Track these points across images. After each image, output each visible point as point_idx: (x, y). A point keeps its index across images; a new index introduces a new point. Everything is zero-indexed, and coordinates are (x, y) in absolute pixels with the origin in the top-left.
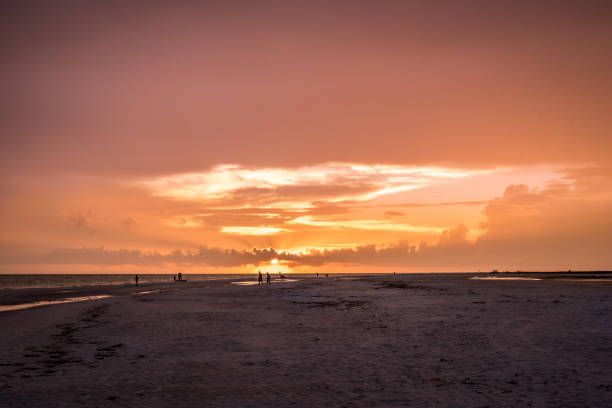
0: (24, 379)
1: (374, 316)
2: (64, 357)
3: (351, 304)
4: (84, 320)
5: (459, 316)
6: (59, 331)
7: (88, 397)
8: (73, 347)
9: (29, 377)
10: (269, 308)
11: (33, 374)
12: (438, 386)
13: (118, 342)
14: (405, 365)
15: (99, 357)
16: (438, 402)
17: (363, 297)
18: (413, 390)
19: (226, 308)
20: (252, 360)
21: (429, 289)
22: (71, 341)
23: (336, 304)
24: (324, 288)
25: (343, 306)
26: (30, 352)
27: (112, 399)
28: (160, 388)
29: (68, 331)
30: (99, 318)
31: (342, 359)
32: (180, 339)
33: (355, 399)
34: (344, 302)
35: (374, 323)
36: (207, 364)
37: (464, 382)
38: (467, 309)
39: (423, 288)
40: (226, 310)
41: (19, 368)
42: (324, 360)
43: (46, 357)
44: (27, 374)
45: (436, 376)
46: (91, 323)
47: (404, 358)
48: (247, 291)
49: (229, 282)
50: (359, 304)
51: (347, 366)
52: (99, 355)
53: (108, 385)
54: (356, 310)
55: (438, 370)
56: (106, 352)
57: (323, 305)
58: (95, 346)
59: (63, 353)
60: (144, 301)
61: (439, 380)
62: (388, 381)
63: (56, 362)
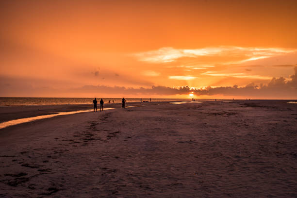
0: (74, 147)
1: (242, 120)
2: (92, 137)
3: (229, 114)
4: (100, 120)
5: (285, 121)
6: (89, 125)
7: (105, 156)
8: (96, 132)
9: (76, 146)
10: (189, 115)
11: (78, 145)
12: (278, 156)
13: (117, 131)
14: (260, 145)
15: (109, 137)
16: (279, 164)
17: (235, 110)
18: (266, 158)
19: (168, 115)
20: (183, 140)
21: (268, 107)
22: (95, 130)
23: (222, 114)
24: (215, 106)
25: (225, 115)
26: (76, 135)
27: (117, 158)
28: (139, 153)
29: (94, 125)
30: (108, 119)
31: (228, 141)
32: (147, 130)
33: (236, 161)
34: (226, 113)
35: (242, 123)
36: (161, 142)
37: (291, 154)
38: (288, 118)
39: (265, 107)
40: (169, 116)
41: (71, 142)
42: (219, 141)
43: (84, 137)
44: (75, 145)
45: (276, 151)
46: (104, 121)
47: (259, 141)
48: (178, 107)
49: (168, 102)
50: (233, 114)
51: (231, 145)
52: (109, 136)
53: (114, 151)
54: (232, 117)
55: (277, 148)
56: (112, 135)
57: (215, 114)
58: (106, 132)
59: (92, 135)
60: (129, 111)
61: (278, 153)
62: (251, 152)
63: (89, 140)
